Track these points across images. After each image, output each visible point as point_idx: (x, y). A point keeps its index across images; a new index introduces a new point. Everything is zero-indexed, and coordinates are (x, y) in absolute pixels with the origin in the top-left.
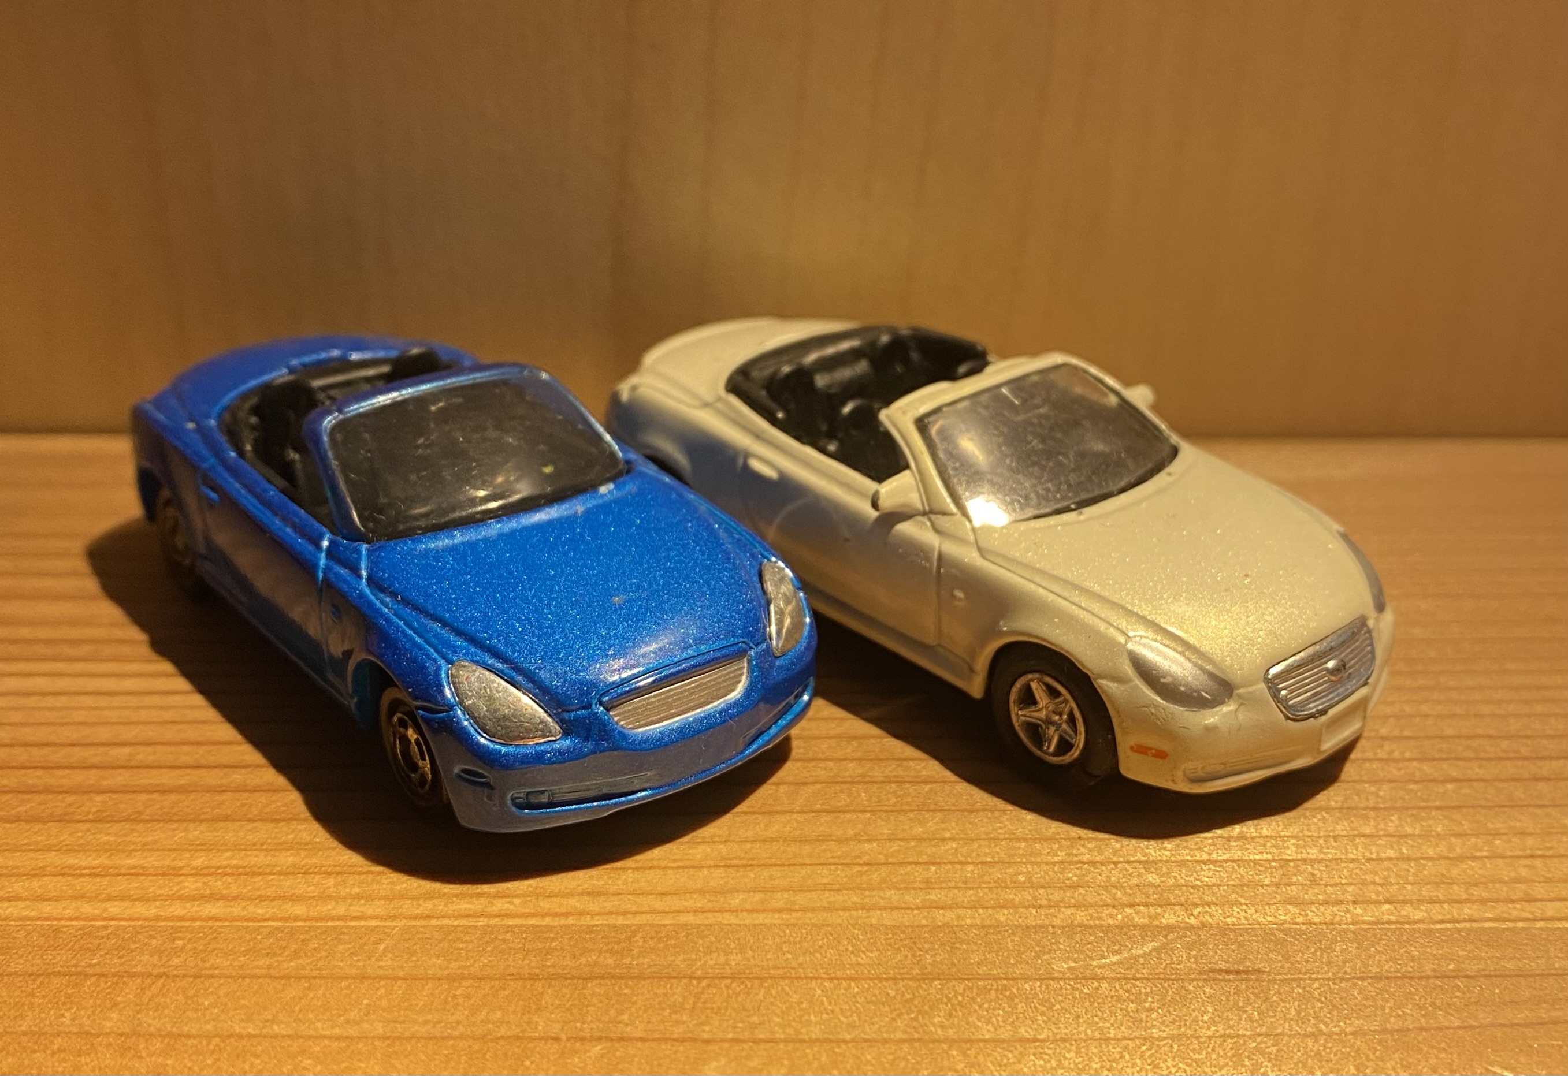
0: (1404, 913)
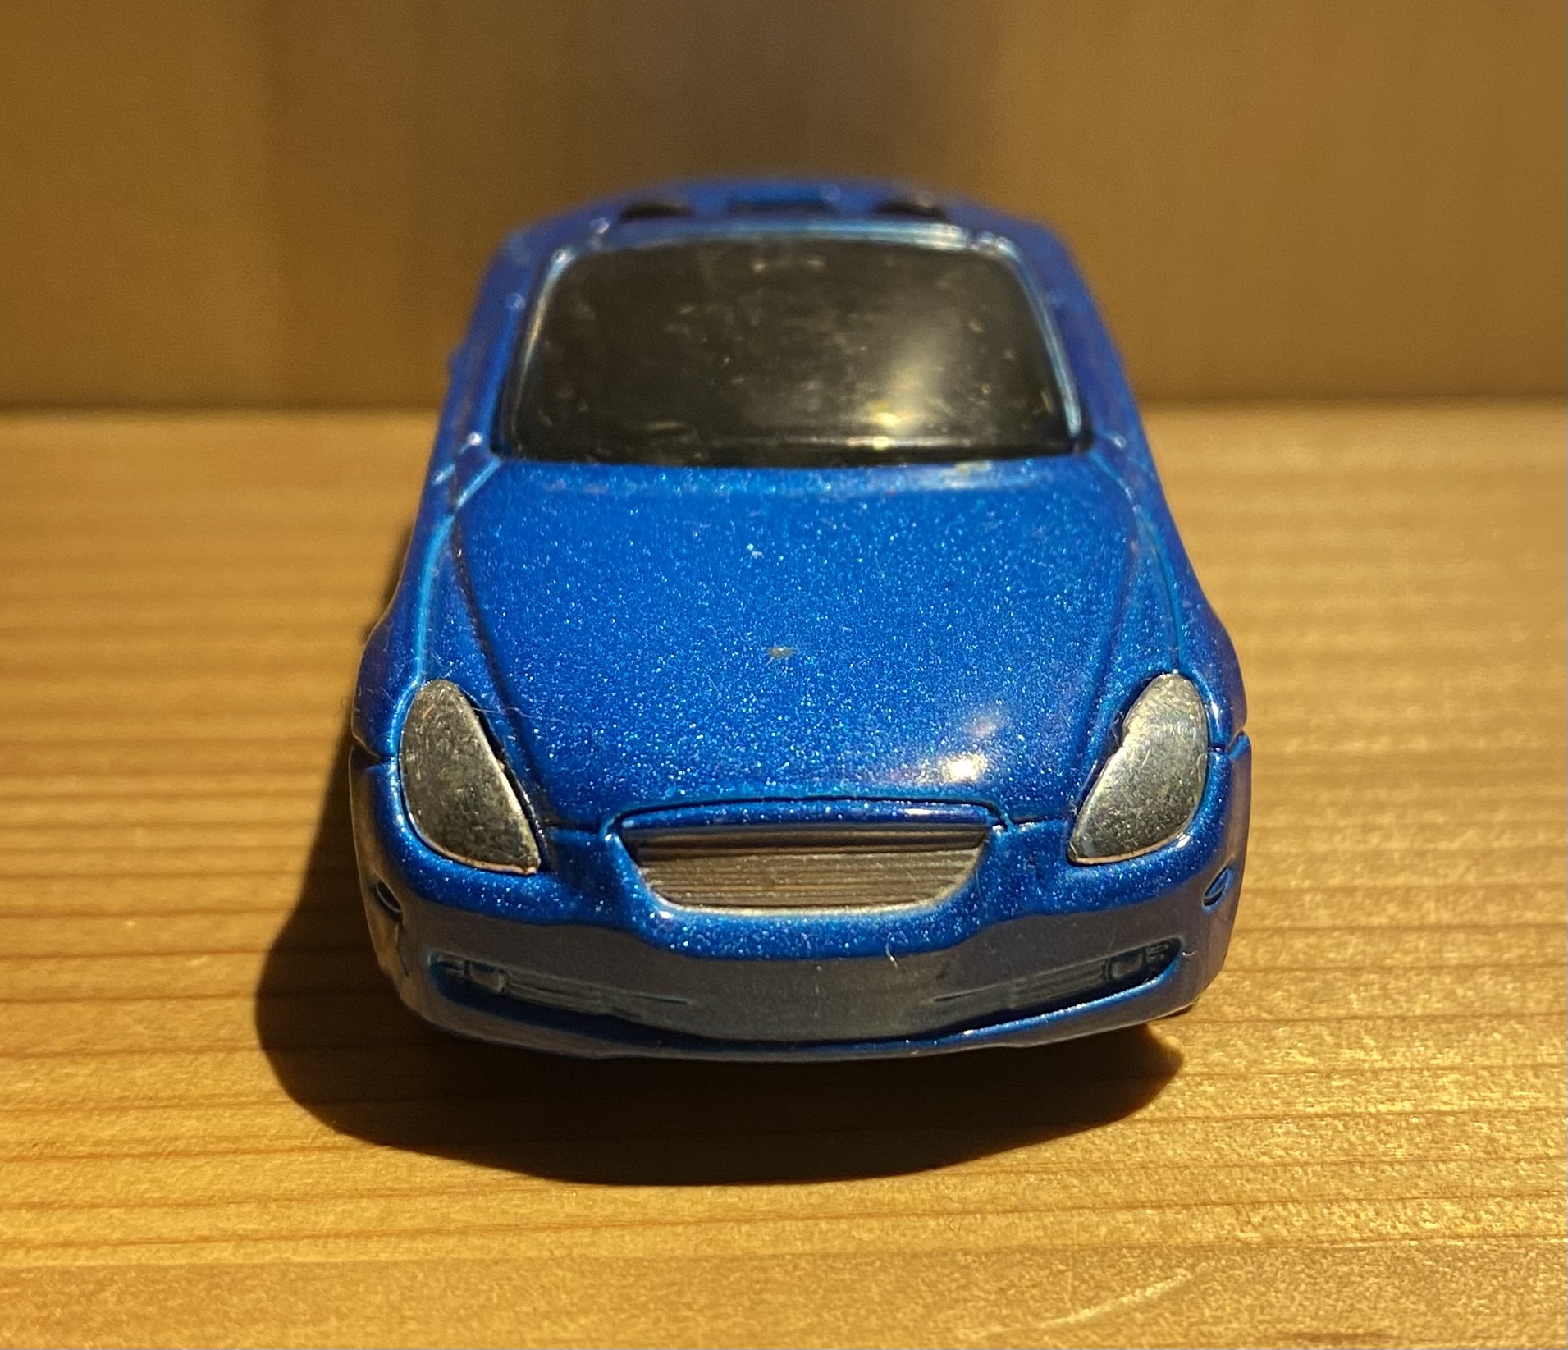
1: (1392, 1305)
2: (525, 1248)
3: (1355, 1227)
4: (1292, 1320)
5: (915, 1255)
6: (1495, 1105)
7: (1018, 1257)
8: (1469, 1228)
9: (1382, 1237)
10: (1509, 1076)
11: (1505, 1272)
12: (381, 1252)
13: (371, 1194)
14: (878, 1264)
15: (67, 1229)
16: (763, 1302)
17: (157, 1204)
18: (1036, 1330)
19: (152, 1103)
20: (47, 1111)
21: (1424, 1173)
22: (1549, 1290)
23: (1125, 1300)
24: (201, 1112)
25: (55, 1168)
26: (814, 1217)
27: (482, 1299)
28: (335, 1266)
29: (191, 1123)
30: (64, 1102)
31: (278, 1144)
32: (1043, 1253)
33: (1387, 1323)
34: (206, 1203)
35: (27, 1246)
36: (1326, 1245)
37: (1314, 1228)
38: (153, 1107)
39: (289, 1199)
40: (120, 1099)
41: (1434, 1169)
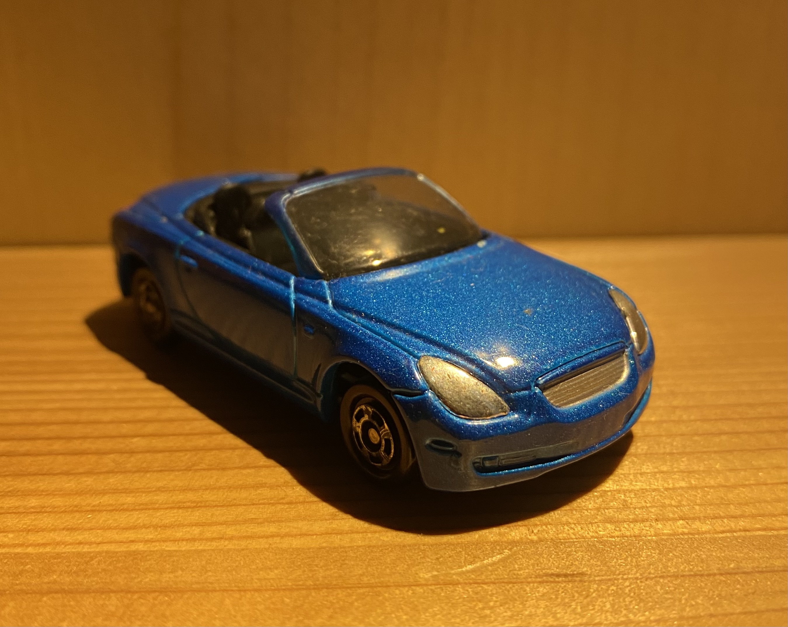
0: (694, 526)
1: (588, 563)
2: (254, 544)
3: (573, 534)
4: (549, 568)
5: (404, 546)
6: (626, 488)
7: (444, 546)
8: (617, 533)
9: (583, 537)
10: (631, 477)
11: (631, 550)
12: (198, 546)
13: (197, 525)
14: (390, 549)
15: (80, 538)
16: (346, 564)
17: (115, 528)
18: (450, 573)
19: (116, 491)
20: (76, 494)
21: (600, 513)
22: (647, 556)
23: (485, 562)
24: (133, 495)
25: (77, 515)
26: (366, 532)
27: (237, 563)
28: (181, 551)
29: (129, 499)
30: (82, 491)
31: (162, 506)
32: (453, 545)
33: (585, 569)
34: (134, 528)
35: (65, 544)
36: (562, 541)
37: (558, 534)
38: (117, 493)
39: (165, 527)
40: (103, 490)
41: (603, 512)
